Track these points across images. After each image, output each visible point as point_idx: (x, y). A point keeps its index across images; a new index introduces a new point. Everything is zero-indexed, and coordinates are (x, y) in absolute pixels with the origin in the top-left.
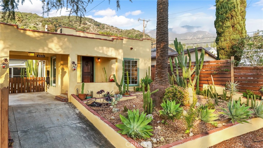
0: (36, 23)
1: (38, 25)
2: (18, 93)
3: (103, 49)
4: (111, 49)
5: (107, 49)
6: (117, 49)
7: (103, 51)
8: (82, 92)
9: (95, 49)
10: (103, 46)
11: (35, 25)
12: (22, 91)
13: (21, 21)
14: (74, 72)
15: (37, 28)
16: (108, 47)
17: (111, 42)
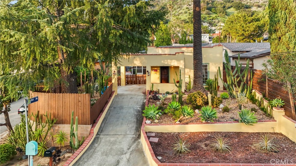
0: (189, 3)
1: (190, 5)
2: (134, 84)
3: (168, 61)
4: (173, 61)
5: (171, 61)
6: (178, 60)
7: (168, 62)
8: (153, 89)
9: (162, 62)
10: (167, 59)
11: (188, 6)
12: (135, 83)
13: (172, 8)
14: (149, 76)
15: (189, 9)
16: (172, 60)
17: (174, 56)
